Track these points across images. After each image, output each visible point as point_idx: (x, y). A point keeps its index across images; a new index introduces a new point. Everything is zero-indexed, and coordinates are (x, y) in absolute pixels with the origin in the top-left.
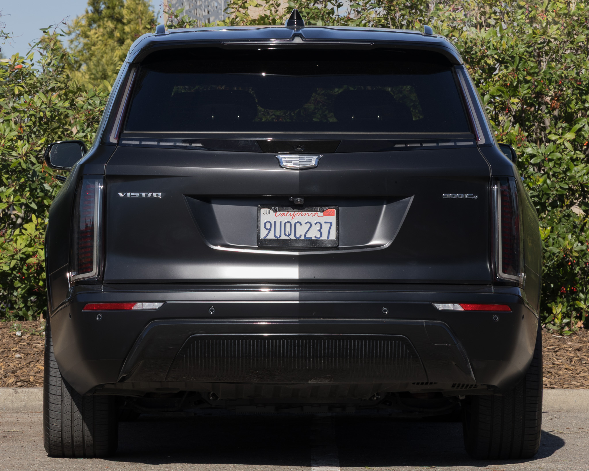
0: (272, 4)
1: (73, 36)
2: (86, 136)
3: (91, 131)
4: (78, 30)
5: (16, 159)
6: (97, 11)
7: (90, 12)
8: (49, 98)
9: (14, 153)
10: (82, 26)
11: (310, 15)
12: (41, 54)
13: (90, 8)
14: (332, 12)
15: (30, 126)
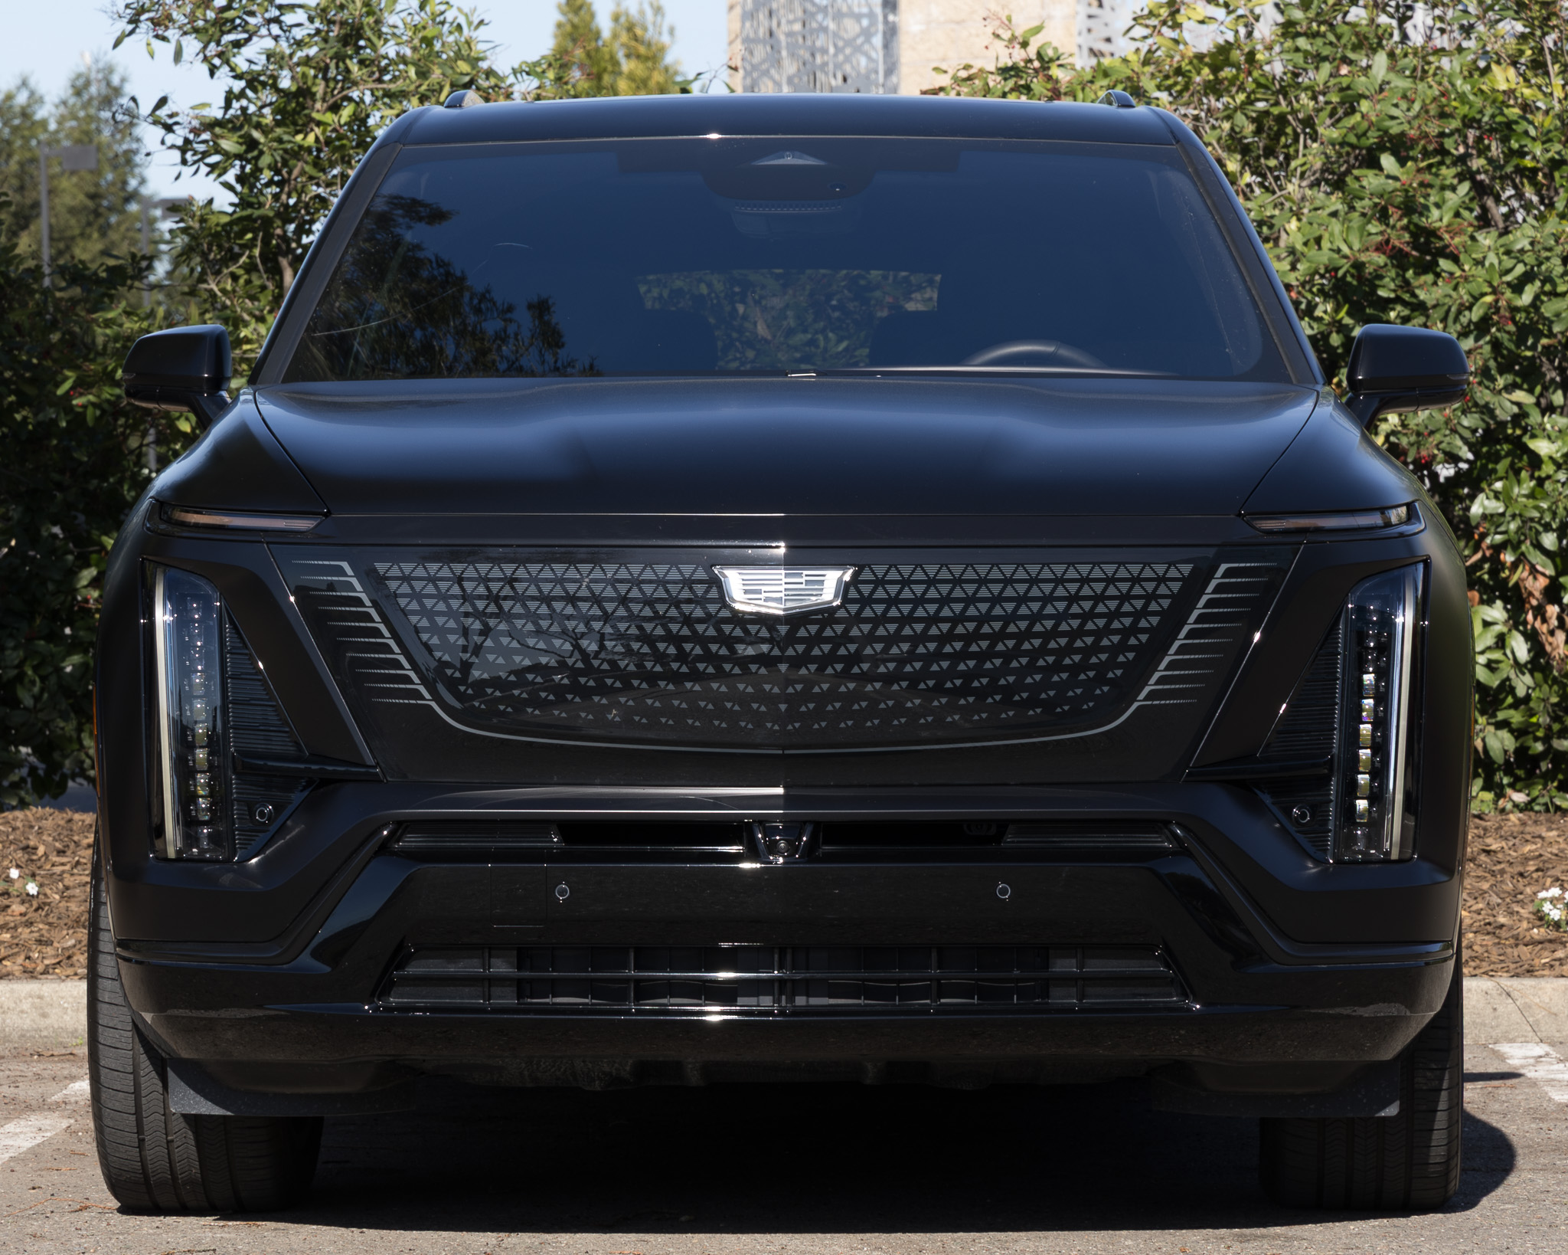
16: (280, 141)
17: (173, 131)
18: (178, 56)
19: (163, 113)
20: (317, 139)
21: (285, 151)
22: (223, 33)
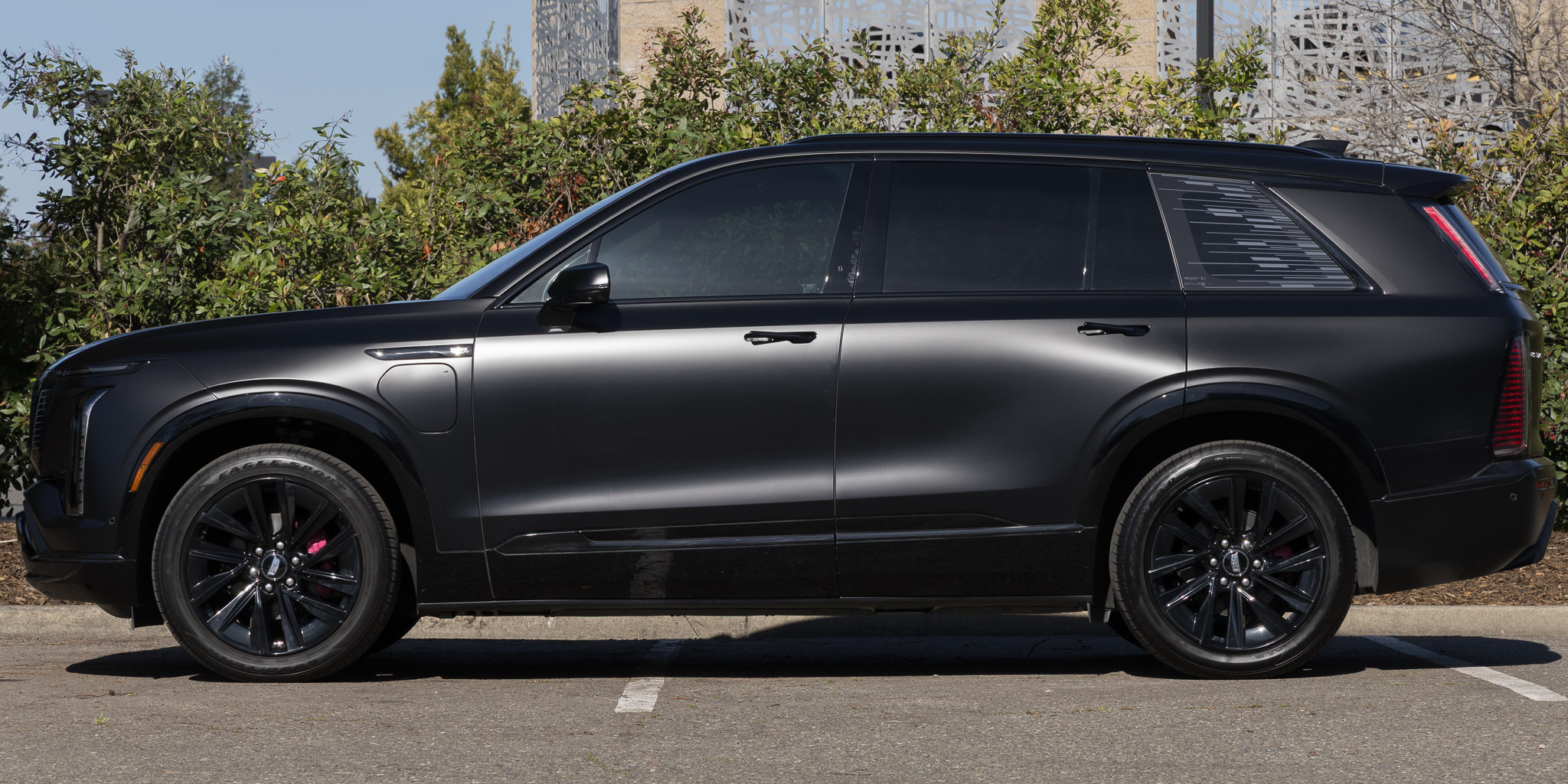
0: (624, 95)
1: (416, 129)
2: (369, 271)
3: (376, 266)
4: (423, 122)
5: (275, 301)
6: (451, 94)
7: (442, 97)
8: (319, 222)
9: (272, 294)
10: (430, 117)
11: (673, 110)
12: (316, 162)
13: (442, 92)
14: (705, 104)
15: (296, 259)
16: (93, 159)
17: (40, 153)
18: (35, 114)
19: (33, 142)
20: (115, 158)
21: (97, 164)
22: (62, 100)
